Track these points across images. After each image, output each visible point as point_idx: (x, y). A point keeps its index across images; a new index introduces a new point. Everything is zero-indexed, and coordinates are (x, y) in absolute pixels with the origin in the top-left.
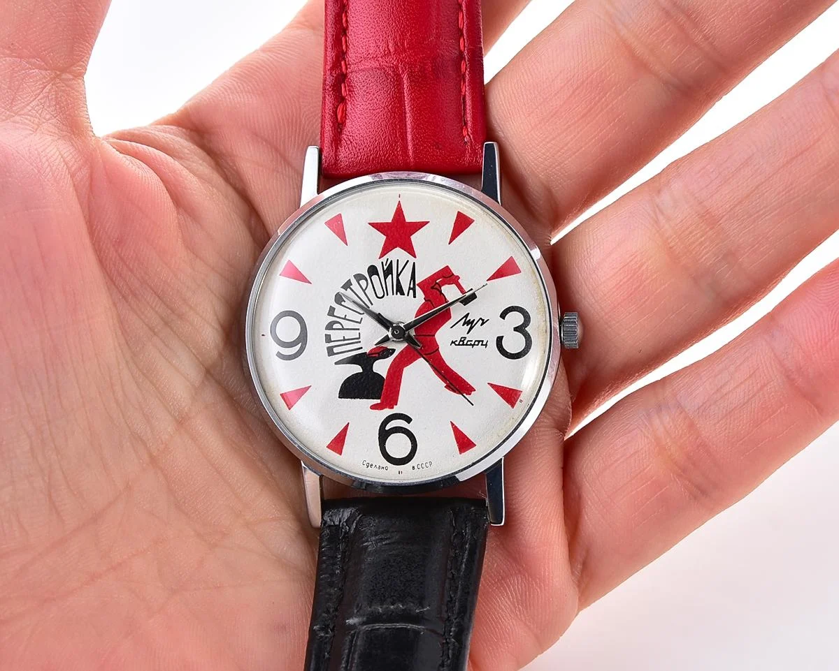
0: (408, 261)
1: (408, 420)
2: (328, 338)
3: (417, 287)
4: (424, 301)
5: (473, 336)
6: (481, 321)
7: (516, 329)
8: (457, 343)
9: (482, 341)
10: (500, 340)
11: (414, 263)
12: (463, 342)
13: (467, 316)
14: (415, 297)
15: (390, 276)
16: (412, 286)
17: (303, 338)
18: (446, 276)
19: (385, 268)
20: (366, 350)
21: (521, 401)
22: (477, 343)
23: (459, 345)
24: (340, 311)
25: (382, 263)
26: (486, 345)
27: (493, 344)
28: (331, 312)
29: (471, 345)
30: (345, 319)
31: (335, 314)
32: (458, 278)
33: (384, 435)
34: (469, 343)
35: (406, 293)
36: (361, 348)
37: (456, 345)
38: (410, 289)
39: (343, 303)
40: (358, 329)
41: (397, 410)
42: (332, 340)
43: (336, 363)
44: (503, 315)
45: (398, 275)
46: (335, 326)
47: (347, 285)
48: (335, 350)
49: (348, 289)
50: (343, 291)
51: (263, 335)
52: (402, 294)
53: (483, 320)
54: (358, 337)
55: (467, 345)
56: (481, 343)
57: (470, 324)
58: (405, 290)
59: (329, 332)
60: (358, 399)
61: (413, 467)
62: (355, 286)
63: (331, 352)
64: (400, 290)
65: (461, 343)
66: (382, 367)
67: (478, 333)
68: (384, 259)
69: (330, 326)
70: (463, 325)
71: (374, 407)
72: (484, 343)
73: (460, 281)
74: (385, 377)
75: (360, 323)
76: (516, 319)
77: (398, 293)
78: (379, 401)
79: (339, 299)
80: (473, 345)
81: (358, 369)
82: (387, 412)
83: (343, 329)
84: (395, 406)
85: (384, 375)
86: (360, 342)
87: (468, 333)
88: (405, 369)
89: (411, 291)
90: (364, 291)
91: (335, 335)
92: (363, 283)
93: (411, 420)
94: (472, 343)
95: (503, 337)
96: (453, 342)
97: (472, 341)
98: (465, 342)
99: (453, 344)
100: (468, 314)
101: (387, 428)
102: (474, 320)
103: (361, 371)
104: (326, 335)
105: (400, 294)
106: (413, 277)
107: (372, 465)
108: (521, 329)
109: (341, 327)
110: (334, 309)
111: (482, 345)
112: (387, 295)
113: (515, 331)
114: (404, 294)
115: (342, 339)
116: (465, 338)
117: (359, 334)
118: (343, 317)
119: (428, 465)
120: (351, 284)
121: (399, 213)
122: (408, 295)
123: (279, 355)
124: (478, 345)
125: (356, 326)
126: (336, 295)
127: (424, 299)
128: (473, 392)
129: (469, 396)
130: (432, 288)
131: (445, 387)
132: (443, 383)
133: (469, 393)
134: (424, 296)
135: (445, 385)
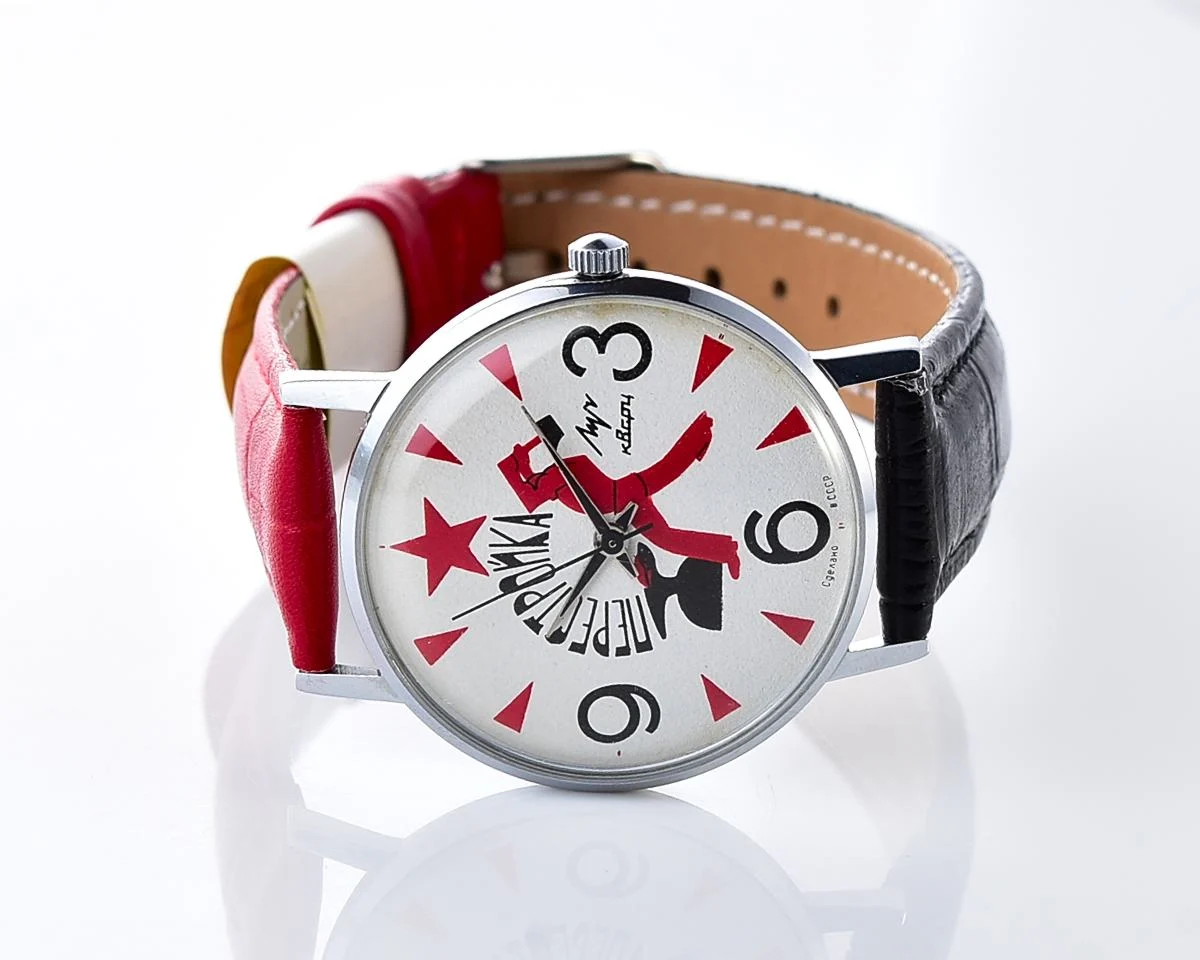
0: (492, 529)
1: (755, 517)
2: (623, 651)
3: (534, 513)
4: (558, 500)
5: (615, 419)
6: (590, 408)
7: (602, 350)
8: (626, 444)
9: (623, 403)
10: (620, 376)
11: (495, 519)
12: (625, 435)
13: (581, 431)
14: (551, 516)
15: (516, 556)
16: (533, 521)
17: (624, 692)
18: (515, 466)
19: (503, 565)
20: (640, 589)
21: (721, 337)
22: (626, 413)
23: (629, 441)
24: (577, 635)
25: (495, 570)
26: (629, 397)
27: (627, 386)
28: (578, 648)
29: (629, 422)
30: (589, 626)
32: (517, 447)
33: (781, 555)
34: (626, 425)
35: (545, 530)
36: (637, 597)
37: (629, 446)
38: (537, 524)
39: (564, 631)
40: (607, 603)
41: (739, 537)
42: (624, 644)
43: (664, 636)
44: (579, 371)
45: (516, 544)
46: (602, 641)
47: (534, 625)
49: (541, 622)
50: (544, 632)
51: (619, 753)
52: (546, 535)
53: (588, 404)
54: (619, 604)
55: (629, 428)
56: (625, 406)
57: (593, 425)
58: (539, 531)
59: (612, 651)
60: (723, 598)
61: (834, 505)
63: (645, 646)
64: (540, 540)
65: (626, 437)
66: (669, 564)
67: (610, 413)
68: (489, 568)
69: (603, 650)
70: (596, 435)
71: (735, 574)
72: (626, 400)
73: (523, 444)
74: (685, 558)
75: (596, 602)
76: (584, 349)
77: (545, 542)
78: (725, 566)
79: (557, 637)
80: (630, 418)
81: (672, 603)
82: (743, 551)
83: (606, 628)
84: (733, 540)
86: (627, 600)
87: (610, 428)
88: (671, 527)
89: (542, 521)
90: (542, 598)
91: (617, 640)
92: (528, 600)
93: (755, 512)
94: (626, 419)
95: (615, 371)
96: (625, 451)
97: (622, 421)
98: (624, 431)
99: (629, 450)
100: (577, 428)
101: (770, 550)
102: (588, 418)
103: (675, 596)
104: (617, 655)
105: (547, 538)
106: (518, 520)
107: (830, 572)
108: (601, 341)
109: (604, 632)
110: (573, 644)
111: (628, 404)
112: (548, 559)
113: (603, 352)
114: (547, 533)
115: (622, 628)
116: (618, 431)
117: (614, 602)
118: (586, 628)
119: (828, 482)
120: (533, 618)
121: (412, 547)
122: (548, 527)
123: (652, 728)
124: (629, 411)
125: (601, 606)
126: (551, 642)
127: (554, 500)
128: (708, 416)
129: (714, 422)
130: (535, 488)
131: (700, 460)
132: (693, 464)
133: (709, 422)
134: (550, 501)
135: (696, 460)
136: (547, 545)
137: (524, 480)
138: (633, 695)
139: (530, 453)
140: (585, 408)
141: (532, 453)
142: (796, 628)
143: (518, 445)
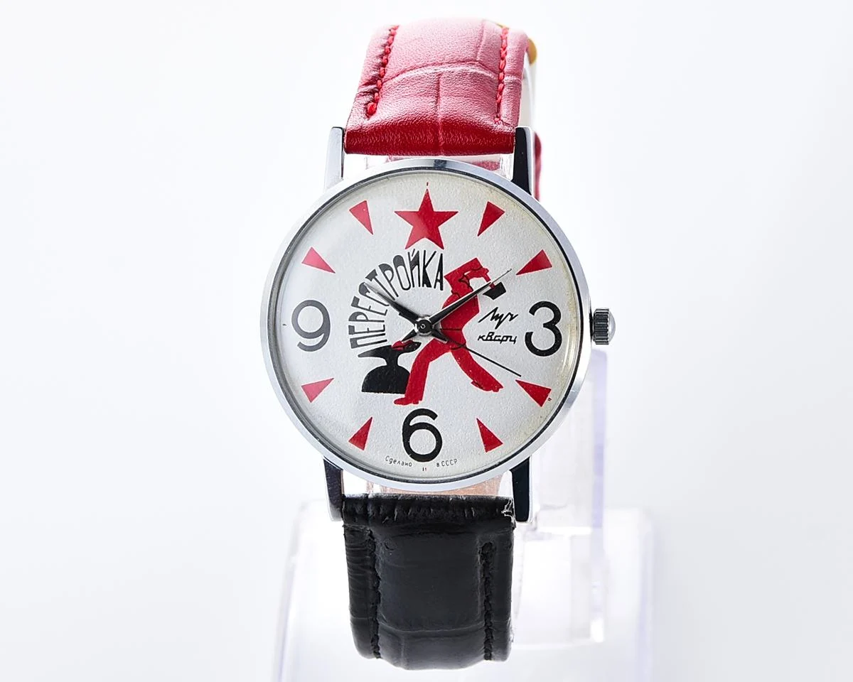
0: (435, 252)
1: (434, 416)
2: (352, 330)
3: (444, 279)
4: (451, 294)
5: (502, 331)
6: (509, 316)
8: (485, 338)
9: (511, 337)
10: (529, 336)
11: (442, 255)
12: (490, 337)
13: (495, 310)
14: (442, 289)
15: (417, 267)
16: (439, 278)
17: (325, 329)
18: (475, 268)
19: (412, 258)
21: (550, 399)
23: (487, 340)
24: (364, 302)
25: (409, 253)
26: (515, 341)
27: (521, 340)
28: (355, 302)
29: (499, 340)
30: (369, 310)
31: (359, 305)
33: (408, 431)
34: (497, 338)
35: (433, 285)
36: (386, 341)
37: (483, 340)
38: (437, 280)
39: (367, 294)
40: (383, 321)
41: (421, 405)
42: (356, 331)
43: (359, 356)
44: (533, 311)
45: (425, 267)
46: (358, 318)
47: (372, 275)
48: (359, 342)
49: (373, 280)
50: (367, 281)
51: (284, 325)
53: (512, 315)
54: (382, 329)
55: (495, 340)
56: (509, 338)
57: (498, 318)
58: (432, 282)
59: (352, 323)
60: (382, 394)
61: (438, 464)
62: (380, 276)
63: (354, 344)
64: (426, 282)
66: (407, 361)
67: (506, 329)
68: (410, 250)
69: (353, 318)
70: (492, 320)
71: (398, 402)
72: (513, 339)
73: (488, 274)
74: (410, 371)
75: (385, 314)
76: (546, 315)
77: (425, 285)
78: (403, 396)
79: (363, 289)
80: (502, 340)
81: (382, 362)
82: (412, 407)
83: (367, 320)
84: (420, 402)
85: (409, 369)
86: (384, 334)
87: (496, 328)
88: (431, 363)
89: (438, 284)
90: (389, 282)
91: (359, 326)
92: (388, 273)
93: (436, 416)
94: (501, 338)
95: (532, 333)
96: (480, 337)
97: (500, 336)
98: (493, 337)
99: (481, 339)
100: (497, 308)
101: (411, 424)
102: (503, 315)
103: (385, 364)
104: (349, 326)
105: (427, 286)
106: (440, 269)
107: (395, 461)
108: (551, 325)
109: (365, 318)
110: (359, 299)
111: (510, 340)
112: (414, 286)
113: (544, 326)
114: (430, 286)
115: (366, 330)
116: (493, 333)
117: (384, 326)
118: (368, 308)
119: (453, 462)
120: (376, 275)
121: (427, 203)
122: (435, 287)
123: (301, 345)
124: (506, 340)
125: (381, 317)
126: (360, 286)
127: (452, 292)
128: (500, 389)
129: (495, 393)
130: (460, 280)
131: (472, 383)
132: (470, 379)
133: (496, 390)
134: (451, 289)
135: (472, 381)
136: (423, 286)
137: (466, 274)
138: (323, 335)
139: (482, 278)
140: (510, 314)
141: (482, 279)
142: (360, 438)
143: (488, 271)
